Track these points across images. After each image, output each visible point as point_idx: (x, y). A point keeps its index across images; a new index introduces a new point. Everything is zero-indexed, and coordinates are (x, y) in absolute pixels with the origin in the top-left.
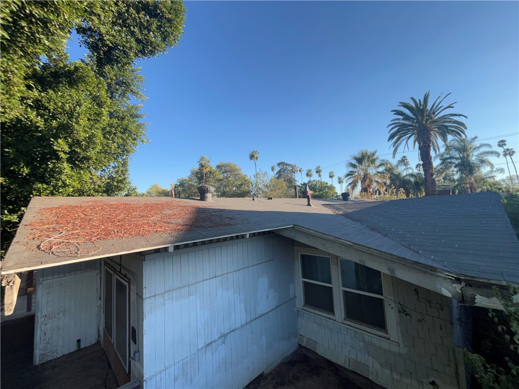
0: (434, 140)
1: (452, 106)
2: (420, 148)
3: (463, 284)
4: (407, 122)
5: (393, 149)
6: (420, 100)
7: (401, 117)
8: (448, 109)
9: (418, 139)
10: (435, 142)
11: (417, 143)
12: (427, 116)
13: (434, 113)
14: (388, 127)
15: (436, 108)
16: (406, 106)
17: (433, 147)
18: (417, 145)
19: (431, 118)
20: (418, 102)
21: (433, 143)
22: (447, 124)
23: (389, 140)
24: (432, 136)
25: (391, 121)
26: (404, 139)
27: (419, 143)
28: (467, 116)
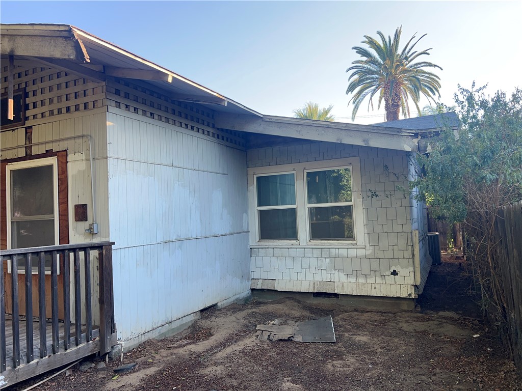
0: (404, 98)
1: (427, 52)
2: (387, 108)
3: (420, 137)
4: (372, 67)
5: (354, 106)
6: (389, 37)
7: (365, 59)
8: (422, 55)
9: (384, 95)
10: (405, 102)
11: (383, 100)
12: (397, 61)
13: (406, 58)
14: (347, 71)
15: (408, 53)
16: (372, 43)
17: (403, 110)
18: (383, 102)
19: (403, 65)
20: (387, 40)
21: (403, 103)
22: (419, 77)
23: (347, 92)
24: (402, 94)
25: (353, 63)
26: (367, 94)
27: (387, 101)
28: (442, 68)
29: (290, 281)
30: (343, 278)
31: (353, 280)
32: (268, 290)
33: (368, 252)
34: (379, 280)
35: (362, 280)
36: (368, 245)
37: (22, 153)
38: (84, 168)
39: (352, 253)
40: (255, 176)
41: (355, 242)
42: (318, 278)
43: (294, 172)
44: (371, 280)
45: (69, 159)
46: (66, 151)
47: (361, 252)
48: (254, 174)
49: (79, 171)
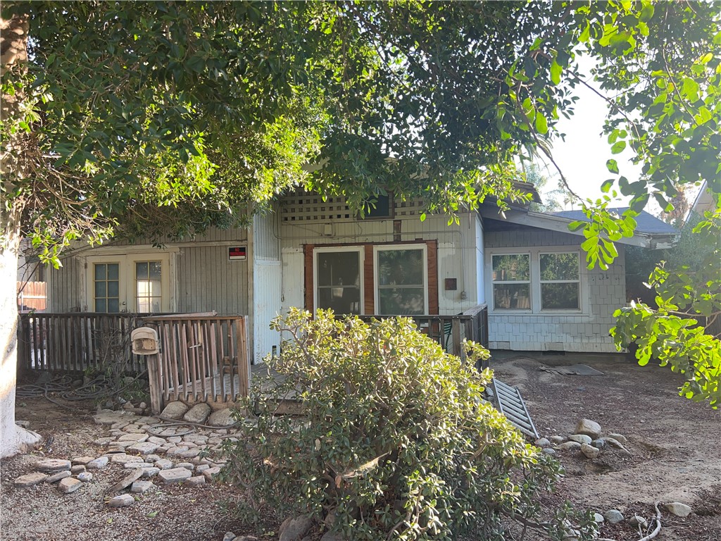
29: (523, 342)
30: (570, 339)
31: (578, 340)
32: (504, 350)
33: (591, 319)
34: (599, 340)
35: (585, 341)
36: (591, 314)
37: (391, 239)
38: (454, 253)
39: (578, 320)
40: (492, 255)
41: (580, 311)
42: (548, 340)
43: (529, 254)
44: (593, 341)
45: (439, 246)
46: (436, 240)
47: (585, 319)
48: (492, 253)
49: (449, 255)
